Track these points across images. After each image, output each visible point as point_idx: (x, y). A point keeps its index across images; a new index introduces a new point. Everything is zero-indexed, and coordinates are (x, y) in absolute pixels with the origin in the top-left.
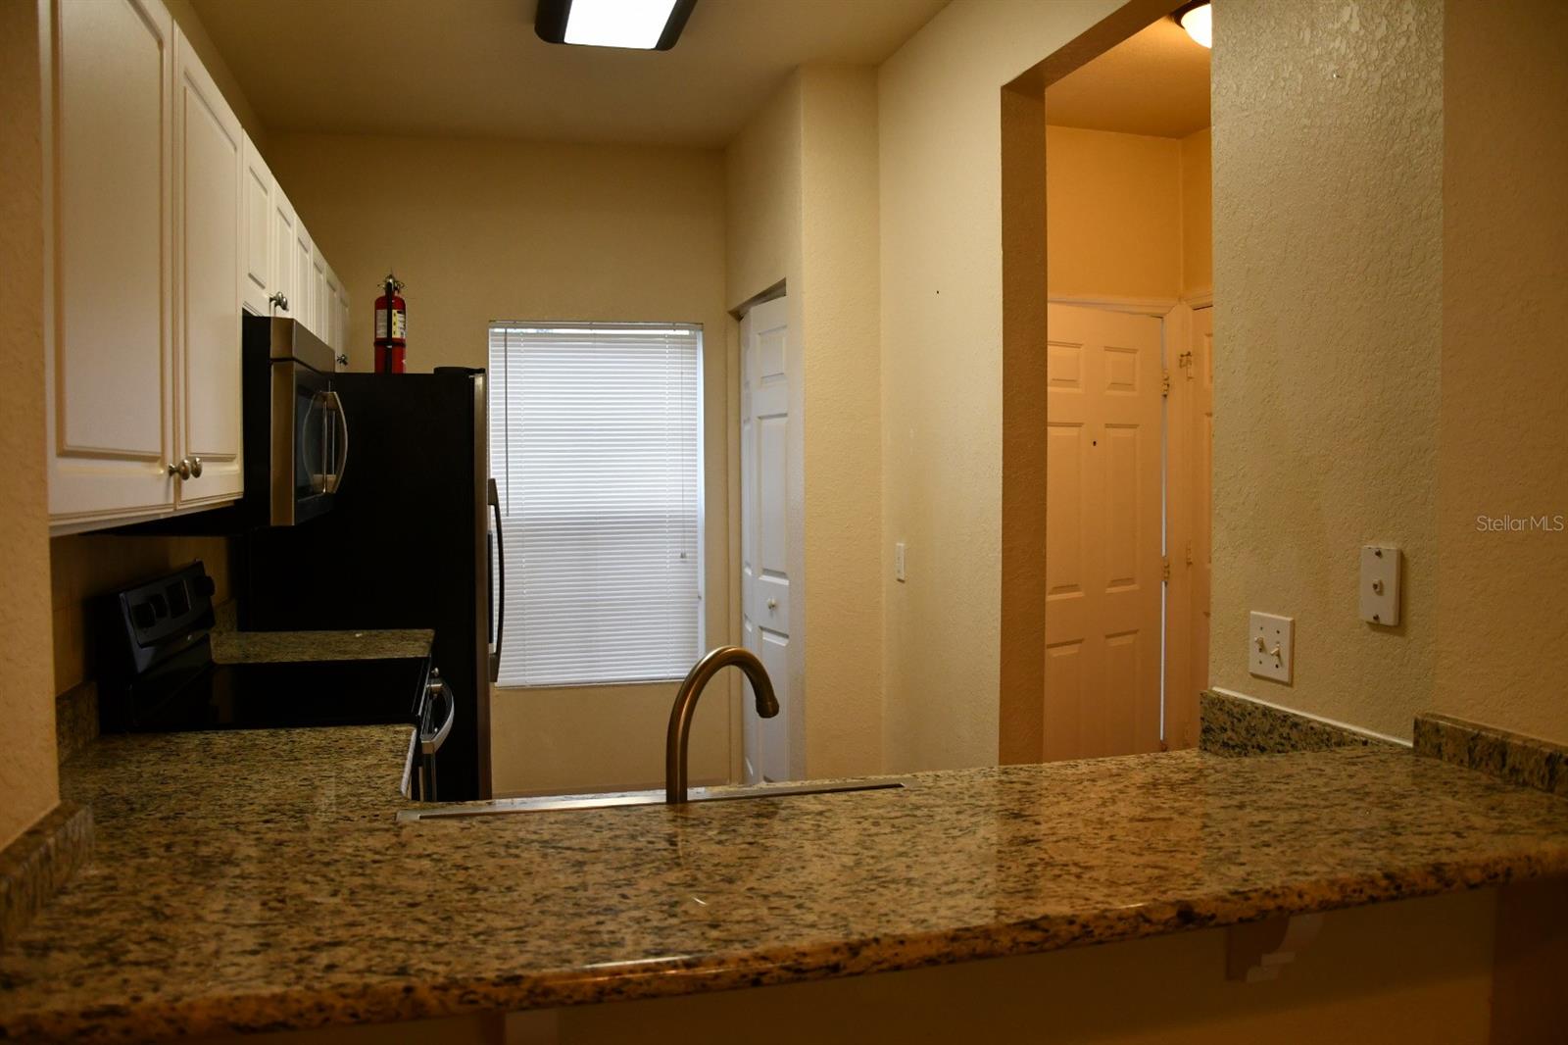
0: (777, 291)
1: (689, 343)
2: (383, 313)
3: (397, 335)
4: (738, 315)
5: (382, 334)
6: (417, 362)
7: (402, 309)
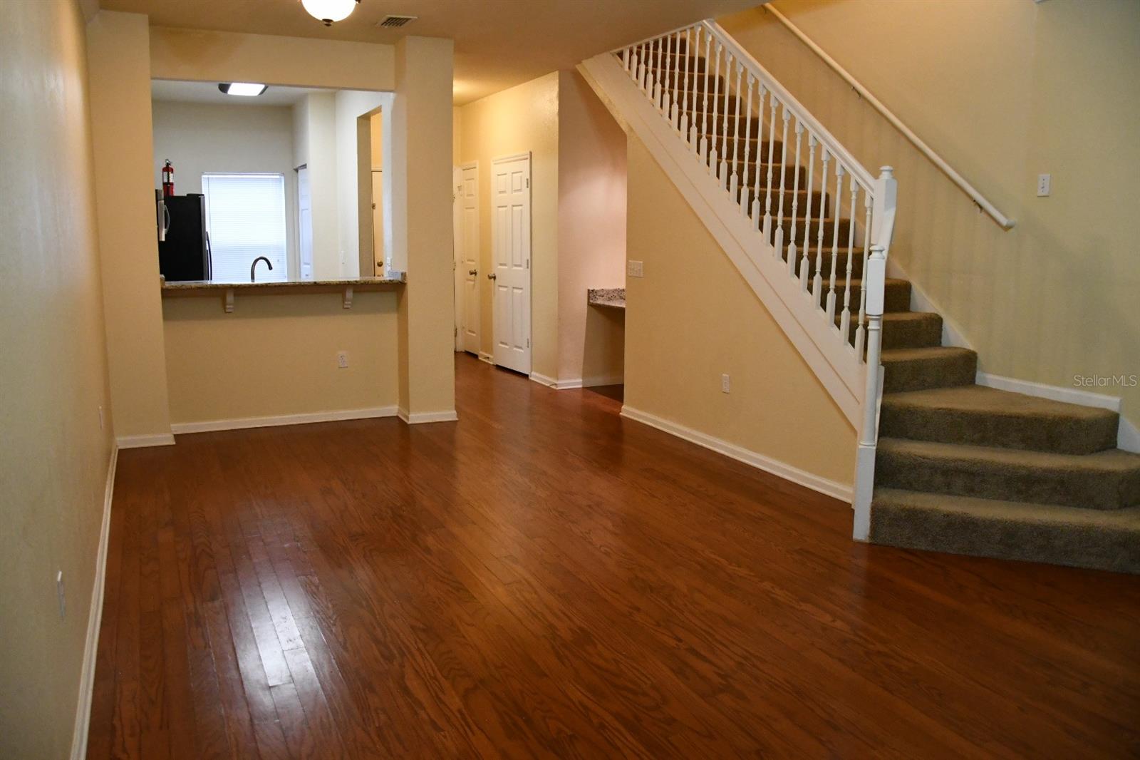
0: (304, 166)
1: (280, 180)
2: (166, 173)
3: (171, 181)
4: (297, 170)
5: (166, 181)
6: (179, 191)
7: (172, 172)
